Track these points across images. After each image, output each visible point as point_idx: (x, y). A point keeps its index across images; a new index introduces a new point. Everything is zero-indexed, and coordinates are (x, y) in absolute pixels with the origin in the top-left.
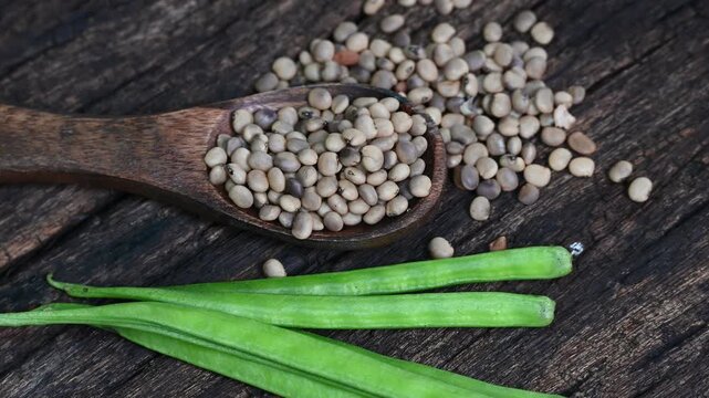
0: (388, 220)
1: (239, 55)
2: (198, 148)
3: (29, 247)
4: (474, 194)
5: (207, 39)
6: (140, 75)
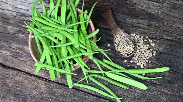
0: (122, 55)
1: (133, 30)
3: (102, 27)
4: (132, 60)
5: (133, 26)
6: (125, 23)
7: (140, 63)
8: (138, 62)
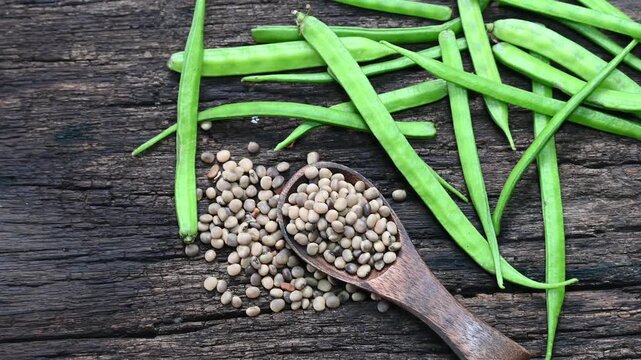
0: (334, 171)
1: (334, 330)
2: (394, 271)
5: (343, 350)
6: (388, 352)
7: (241, 170)
8: (251, 171)
